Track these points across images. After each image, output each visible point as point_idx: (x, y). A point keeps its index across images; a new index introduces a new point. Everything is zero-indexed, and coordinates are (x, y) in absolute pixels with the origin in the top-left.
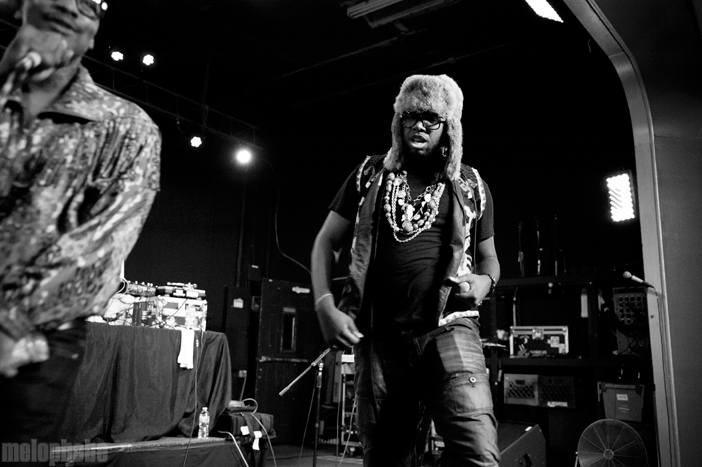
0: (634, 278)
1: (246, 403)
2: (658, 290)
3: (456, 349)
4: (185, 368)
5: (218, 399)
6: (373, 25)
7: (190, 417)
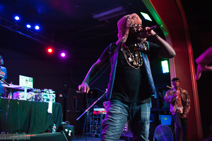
0: (169, 87)
1: (66, 123)
4: (50, 113)
5: (59, 122)
6: (100, 20)
7: (51, 127)
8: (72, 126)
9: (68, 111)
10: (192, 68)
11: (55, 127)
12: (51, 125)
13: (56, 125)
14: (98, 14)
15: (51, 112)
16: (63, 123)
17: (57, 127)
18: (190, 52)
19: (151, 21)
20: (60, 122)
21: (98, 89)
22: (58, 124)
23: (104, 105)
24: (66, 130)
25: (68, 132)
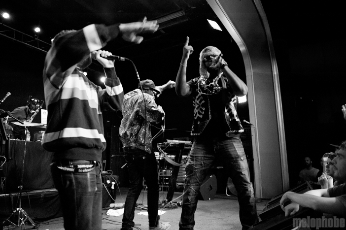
0: (247, 122)
1: (108, 172)
2: (254, 126)
3: (235, 148)
8: (115, 176)
9: (113, 156)
19: (220, 31)
23: (158, 147)
24: (108, 182)
25: (111, 184)
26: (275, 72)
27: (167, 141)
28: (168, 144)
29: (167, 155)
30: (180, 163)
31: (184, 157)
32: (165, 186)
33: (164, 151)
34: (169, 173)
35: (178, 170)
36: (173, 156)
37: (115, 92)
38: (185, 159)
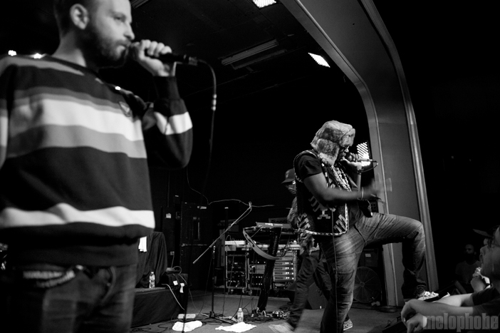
1: (175, 269)
2: (383, 200)
4: (142, 252)
5: (161, 267)
6: (235, 68)
7: (146, 278)
8: (184, 274)
9: (184, 245)
10: (417, 155)
11: (152, 278)
12: (145, 274)
13: (155, 274)
14: (232, 56)
15: (145, 250)
16: (169, 269)
17: (158, 277)
18: (412, 123)
19: (327, 67)
20: (163, 268)
21: (240, 201)
22: (158, 272)
23: (244, 233)
24: (175, 283)
25: (179, 286)
26: (412, 121)
27: (255, 225)
28: (258, 228)
29: (257, 244)
30: (275, 255)
31: (281, 246)
32: (255, 289)
33: (253, 239)
34: (261, 269)
35: (274, 266)
36: (266, 246)
37: (173, 127)
38: (283, 249)
